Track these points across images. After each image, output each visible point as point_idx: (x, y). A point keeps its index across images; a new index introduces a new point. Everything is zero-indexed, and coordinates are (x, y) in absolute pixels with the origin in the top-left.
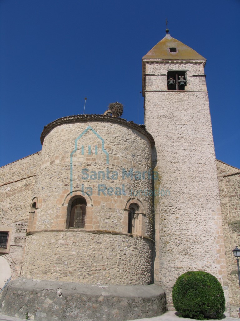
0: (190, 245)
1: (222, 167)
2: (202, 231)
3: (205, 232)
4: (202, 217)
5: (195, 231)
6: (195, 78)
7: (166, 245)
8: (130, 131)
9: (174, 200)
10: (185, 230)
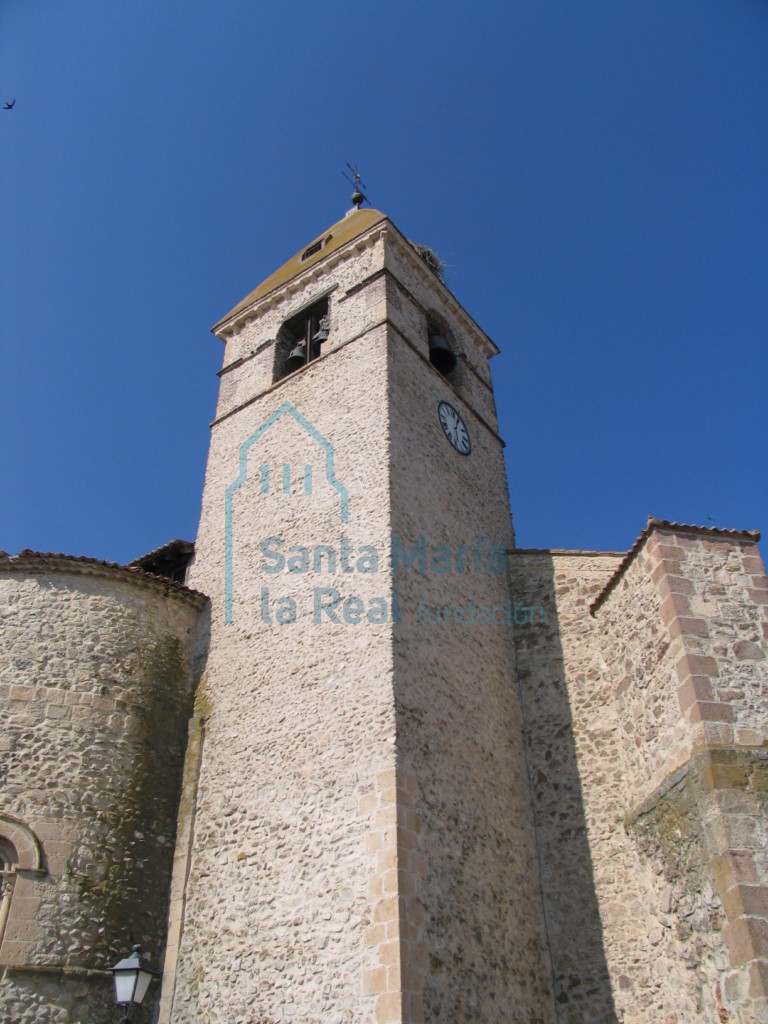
0: (272, 970)
1: (588, 573)
2: (320, 896)
3: (328, 897)
4: (324, 828)
5: (295, 903)
6: (352, 300)
7: (196, 987)
8: (30, 584)
9: (240, 786)
10: (262, 903)
